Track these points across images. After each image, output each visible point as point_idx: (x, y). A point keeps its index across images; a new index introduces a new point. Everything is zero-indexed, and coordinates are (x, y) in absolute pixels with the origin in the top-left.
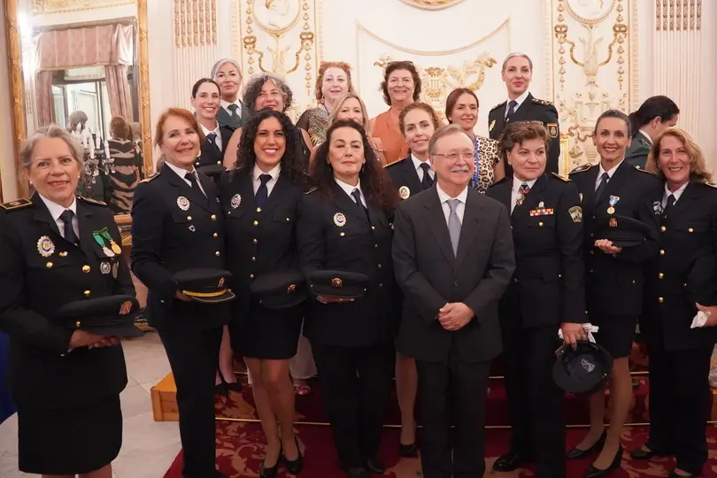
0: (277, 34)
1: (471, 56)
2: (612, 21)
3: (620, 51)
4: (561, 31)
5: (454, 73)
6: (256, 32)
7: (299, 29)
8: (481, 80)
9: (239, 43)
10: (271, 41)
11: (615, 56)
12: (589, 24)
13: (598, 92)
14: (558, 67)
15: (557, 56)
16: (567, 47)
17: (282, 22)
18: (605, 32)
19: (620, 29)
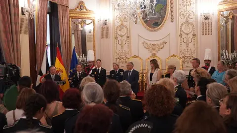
0: (122, 36)
1: (162, 41)
2: (192, 33)
3: (194, 40)
4: (181, 36)
5: (158, 45)
6: (118, 36)
7: (126, 35)
8: (164, 46)
9: (114, 38)
10: (121, 38)
11: (193, 40)
12: (187, 34)
13: (189, 49)
14: (180, 43)
15: (180, 41)
16: (182, 39)
17: (123, 34)
18: (191, 36)
19: (194, 35)
